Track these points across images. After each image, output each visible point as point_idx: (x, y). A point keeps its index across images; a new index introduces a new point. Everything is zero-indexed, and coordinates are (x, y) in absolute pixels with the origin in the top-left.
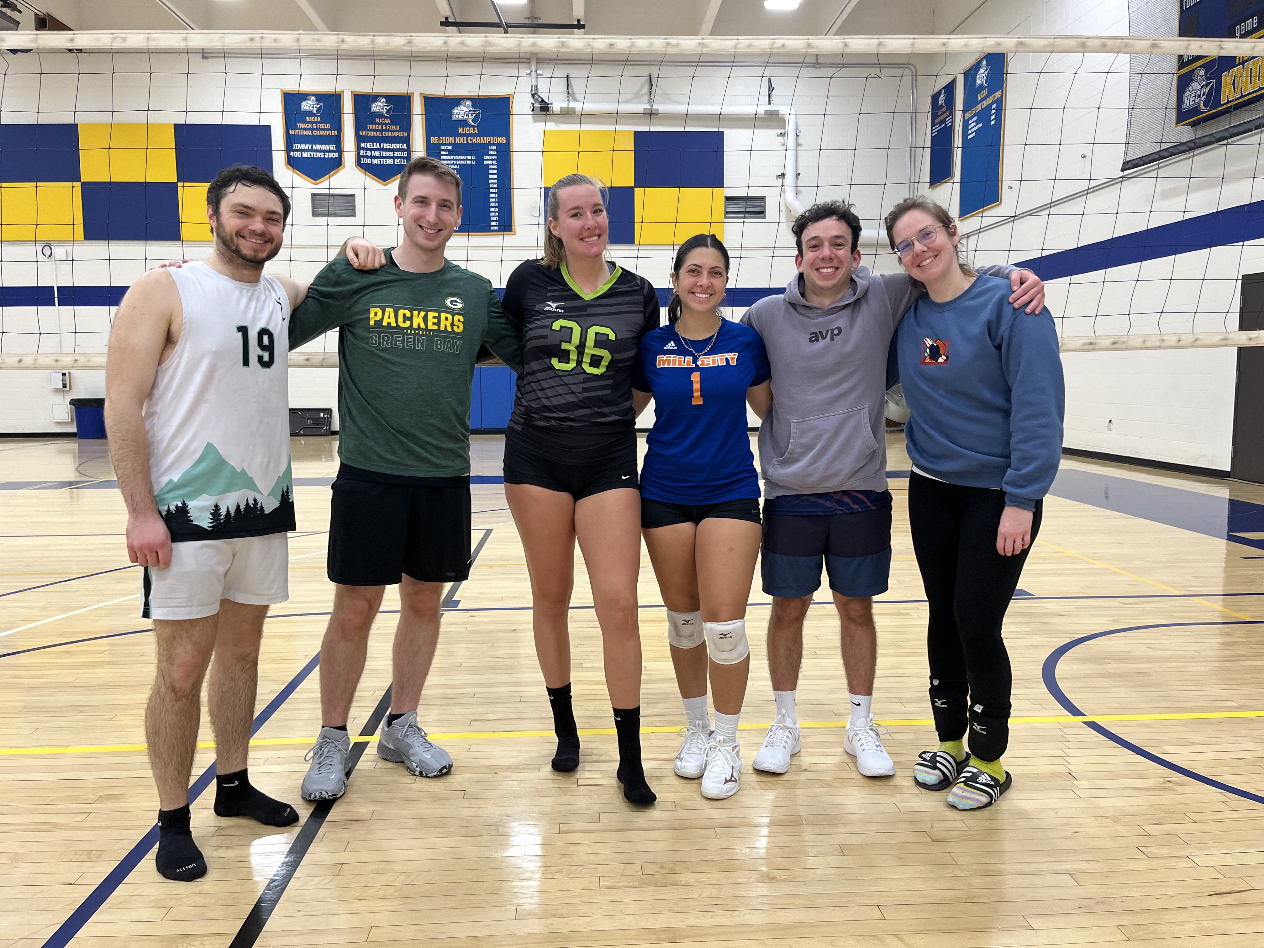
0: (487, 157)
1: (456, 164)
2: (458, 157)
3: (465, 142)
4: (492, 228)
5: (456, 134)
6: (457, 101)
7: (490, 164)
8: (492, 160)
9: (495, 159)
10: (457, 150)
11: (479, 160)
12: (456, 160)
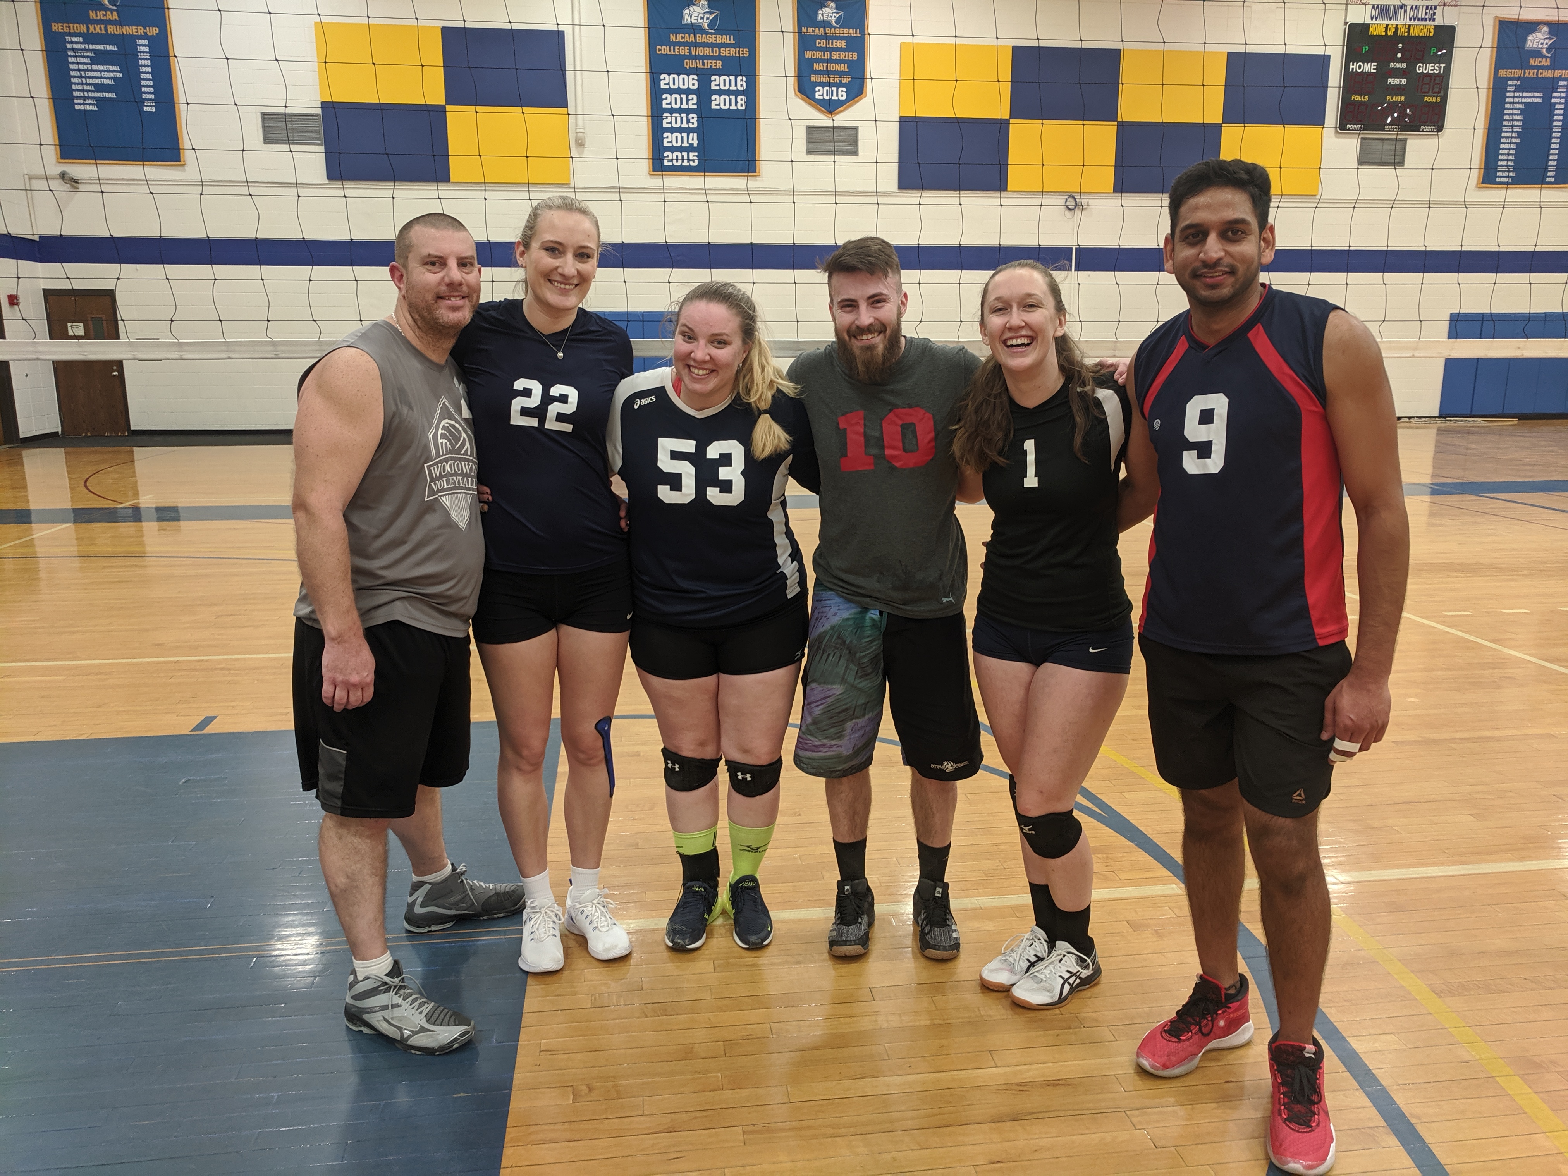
0: (1554, 95)
1: (1521, 103)
2: (1525, 94)
3: (1535, 76)
4: (1548, 180)
5: (1525, 66)
6: (1532, 26)
7: (1558, 103)
8: (1560, 98)
9: (1563, 98)
10: (1526, 85)
11: (1547, 98)
12: (1522, 97)
